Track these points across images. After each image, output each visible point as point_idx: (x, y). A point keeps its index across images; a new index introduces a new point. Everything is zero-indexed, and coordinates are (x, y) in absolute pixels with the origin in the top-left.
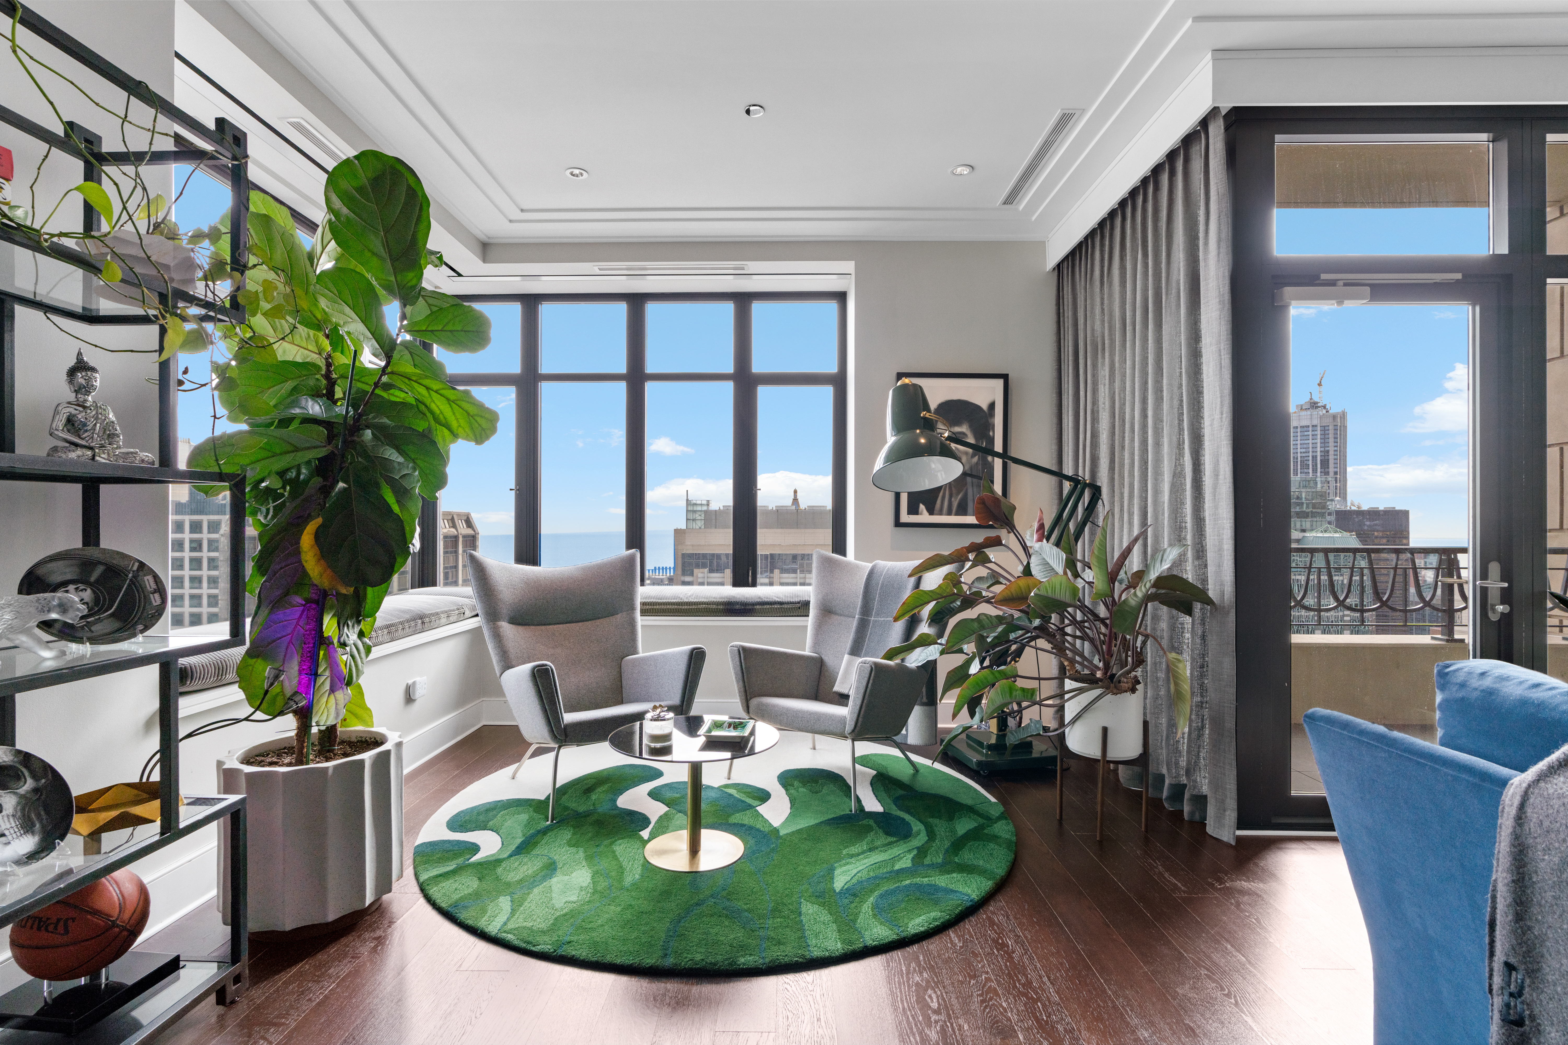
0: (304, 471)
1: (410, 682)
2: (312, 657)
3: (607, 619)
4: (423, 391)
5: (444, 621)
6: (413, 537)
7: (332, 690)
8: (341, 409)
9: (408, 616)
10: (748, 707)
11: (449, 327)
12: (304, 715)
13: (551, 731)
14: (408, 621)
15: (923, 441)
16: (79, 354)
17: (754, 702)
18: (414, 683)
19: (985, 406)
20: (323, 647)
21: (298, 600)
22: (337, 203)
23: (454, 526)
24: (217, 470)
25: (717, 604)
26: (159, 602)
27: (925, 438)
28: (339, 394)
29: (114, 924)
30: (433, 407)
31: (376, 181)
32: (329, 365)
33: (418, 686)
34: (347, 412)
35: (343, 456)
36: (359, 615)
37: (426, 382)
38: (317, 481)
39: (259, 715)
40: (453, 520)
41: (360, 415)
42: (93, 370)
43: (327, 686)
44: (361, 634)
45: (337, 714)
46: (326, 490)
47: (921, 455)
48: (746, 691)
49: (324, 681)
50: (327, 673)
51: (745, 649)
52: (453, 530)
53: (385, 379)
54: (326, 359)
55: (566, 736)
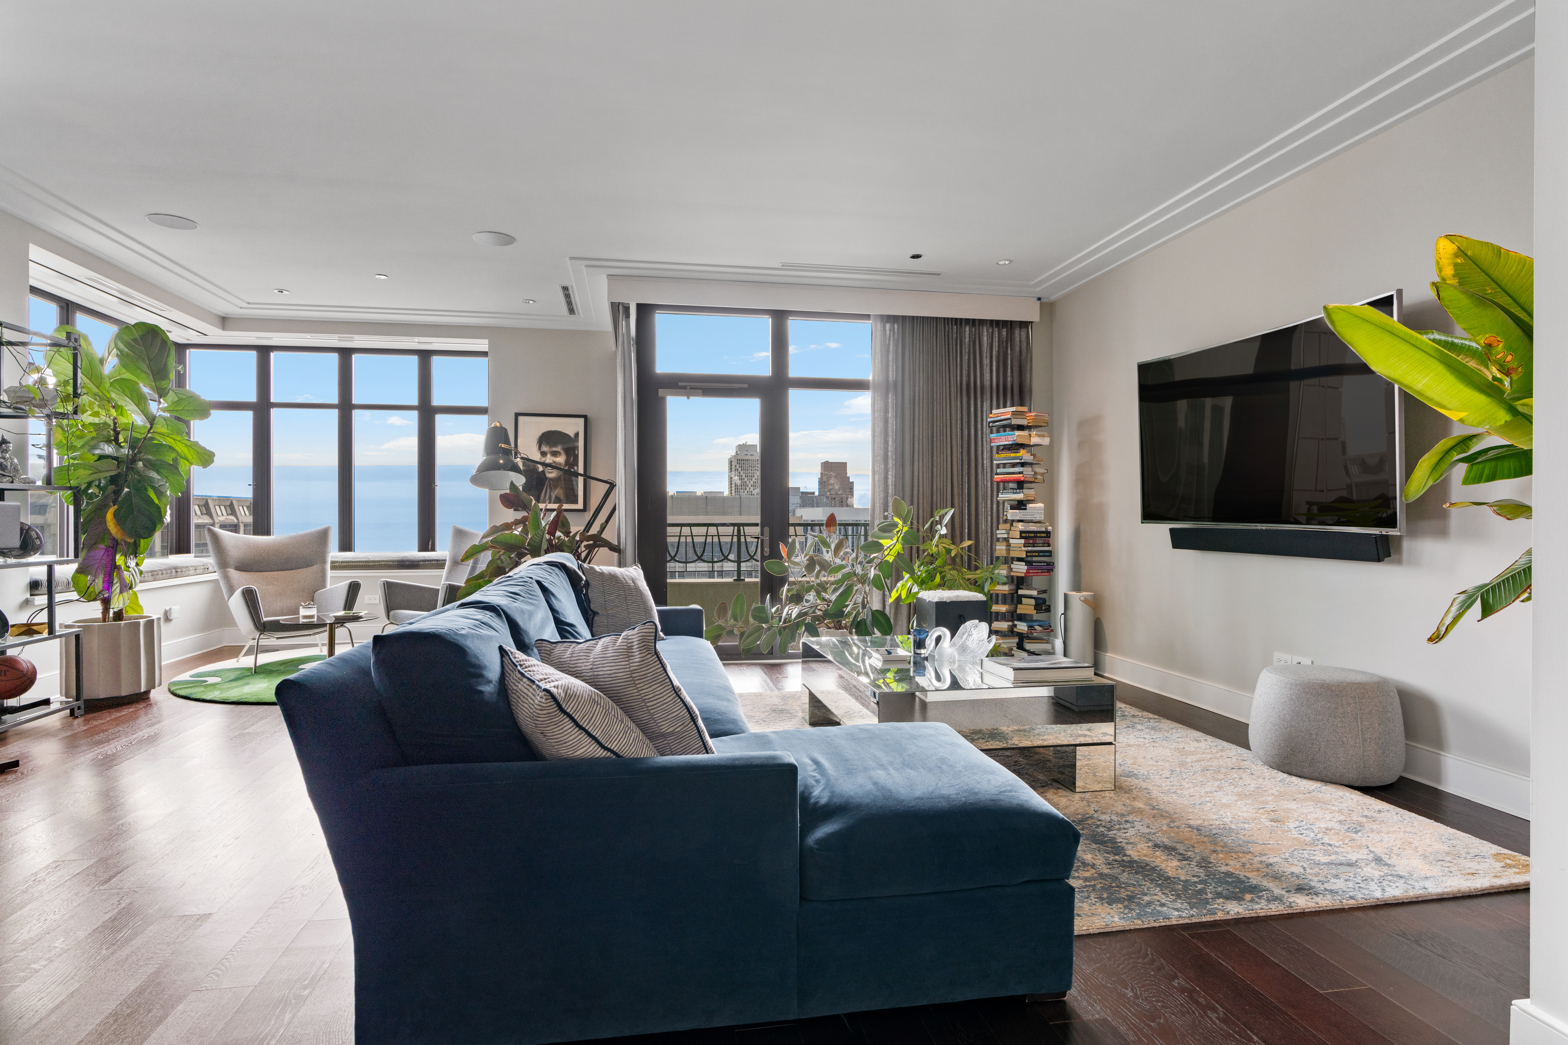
0: (103, 481)
1: (168, 608)
2: (110, 575)
3: (306, 569)
4: (172, 441)
5: (192, 572)
6: (165, 515)
7: (121, 592)
8: (125, 451)
9: (165, 567)
10: (389, 616)
11: (186, 409)
12: (106, 602)
13: (255, 624)
14: (165, 570)
15: (501, 461)
16: (3, 436)
17: (392, 613)
18: (170, 609)
19: (572, 435)
20: (116, 570)
21: (102, 546)
22: (121, 346)
23: (233, 512)
24: (69, 485)
25: (394, 561)
26: (39, 543)
27: (503, 460)
28: (121, 439)
29: (25, 675)
30: (177, 448)
31: (143, 337)
32: (115, 424)
33: (173, 611)
34: (129, 452)
35: (126, 475)
36: (136, 554)
37: (174, 436)
38: (112, 488)
39: (82, 599)
40: (231, 506)
41: (136, 454)
42: (9, 443)
43: (118, 590)
44: (137, 565)
45: (124, 604)
46: (117, 493)
47: (499, 469)
48: (387, 606)
49: (116, 587)
50: (118, 584)
51: (387, 582)
52: (232, 518)
53: (149, 435)
54: (114, 420)
55: (265, 628)
